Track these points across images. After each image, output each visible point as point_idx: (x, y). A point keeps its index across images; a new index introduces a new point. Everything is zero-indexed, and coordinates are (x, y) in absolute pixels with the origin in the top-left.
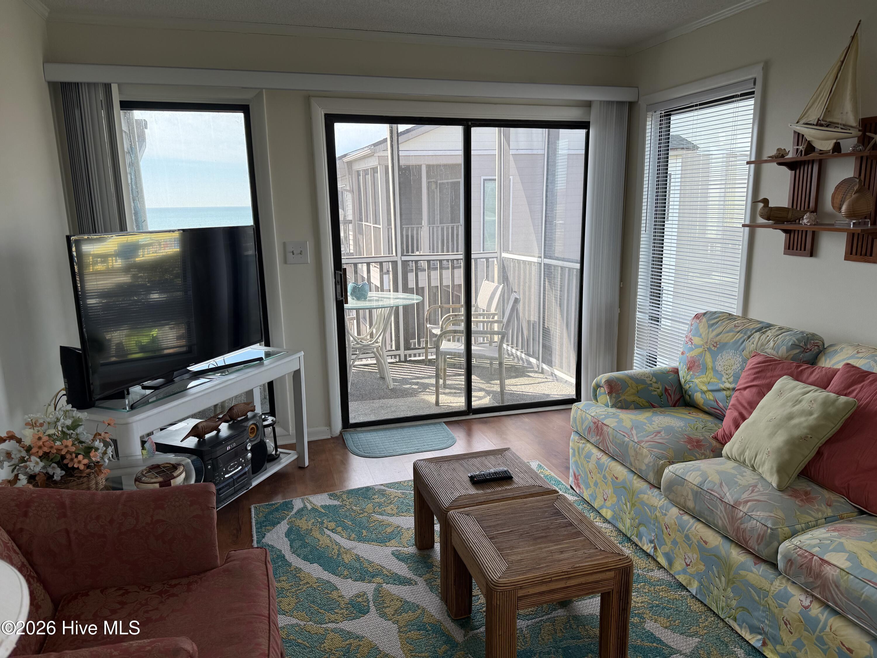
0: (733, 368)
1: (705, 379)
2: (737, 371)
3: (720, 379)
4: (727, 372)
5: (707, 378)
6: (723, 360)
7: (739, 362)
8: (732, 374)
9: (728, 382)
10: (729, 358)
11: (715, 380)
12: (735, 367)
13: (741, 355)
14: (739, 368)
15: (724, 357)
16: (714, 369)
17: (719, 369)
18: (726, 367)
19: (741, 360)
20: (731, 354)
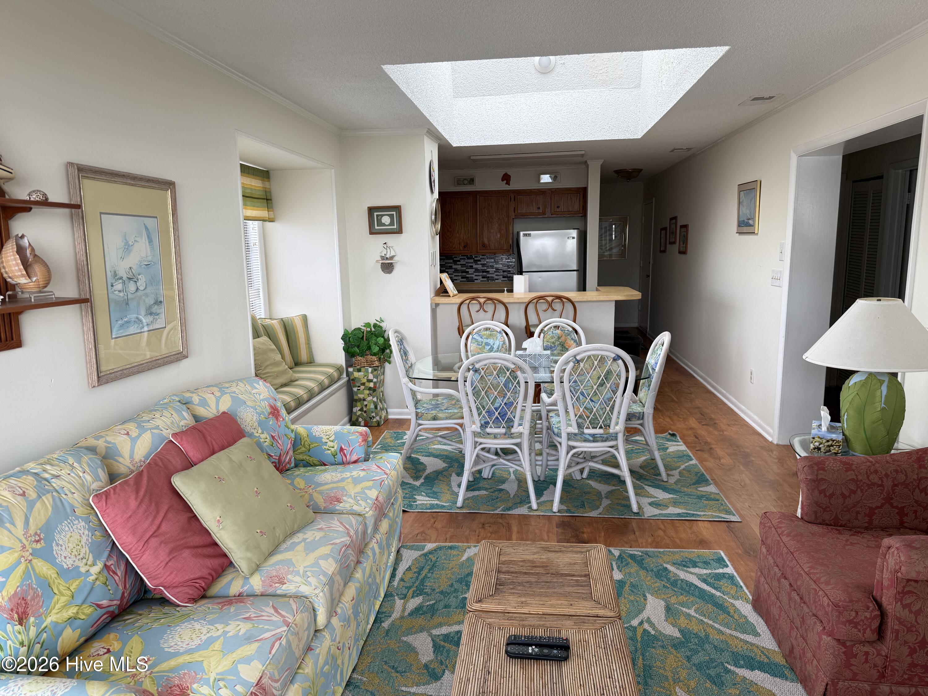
0: (83, 543)
1: (63, 599)
2: (90, 541)
3: (79, 575)
4: (81, 556)
5: (62, 595)
6: (63, 548)
7: (84, 528)
8: (88, 551)
9: (90, 566)
10: (68, 536)
11: (77, 582)
12: (84, 539)
13: (77, 518)
14: (90, 535)
15: (61, 542)
16: (63, 573)
17: (68, 563)
18: (74, 550)
19: (83, 523)
20: (67, 529)
